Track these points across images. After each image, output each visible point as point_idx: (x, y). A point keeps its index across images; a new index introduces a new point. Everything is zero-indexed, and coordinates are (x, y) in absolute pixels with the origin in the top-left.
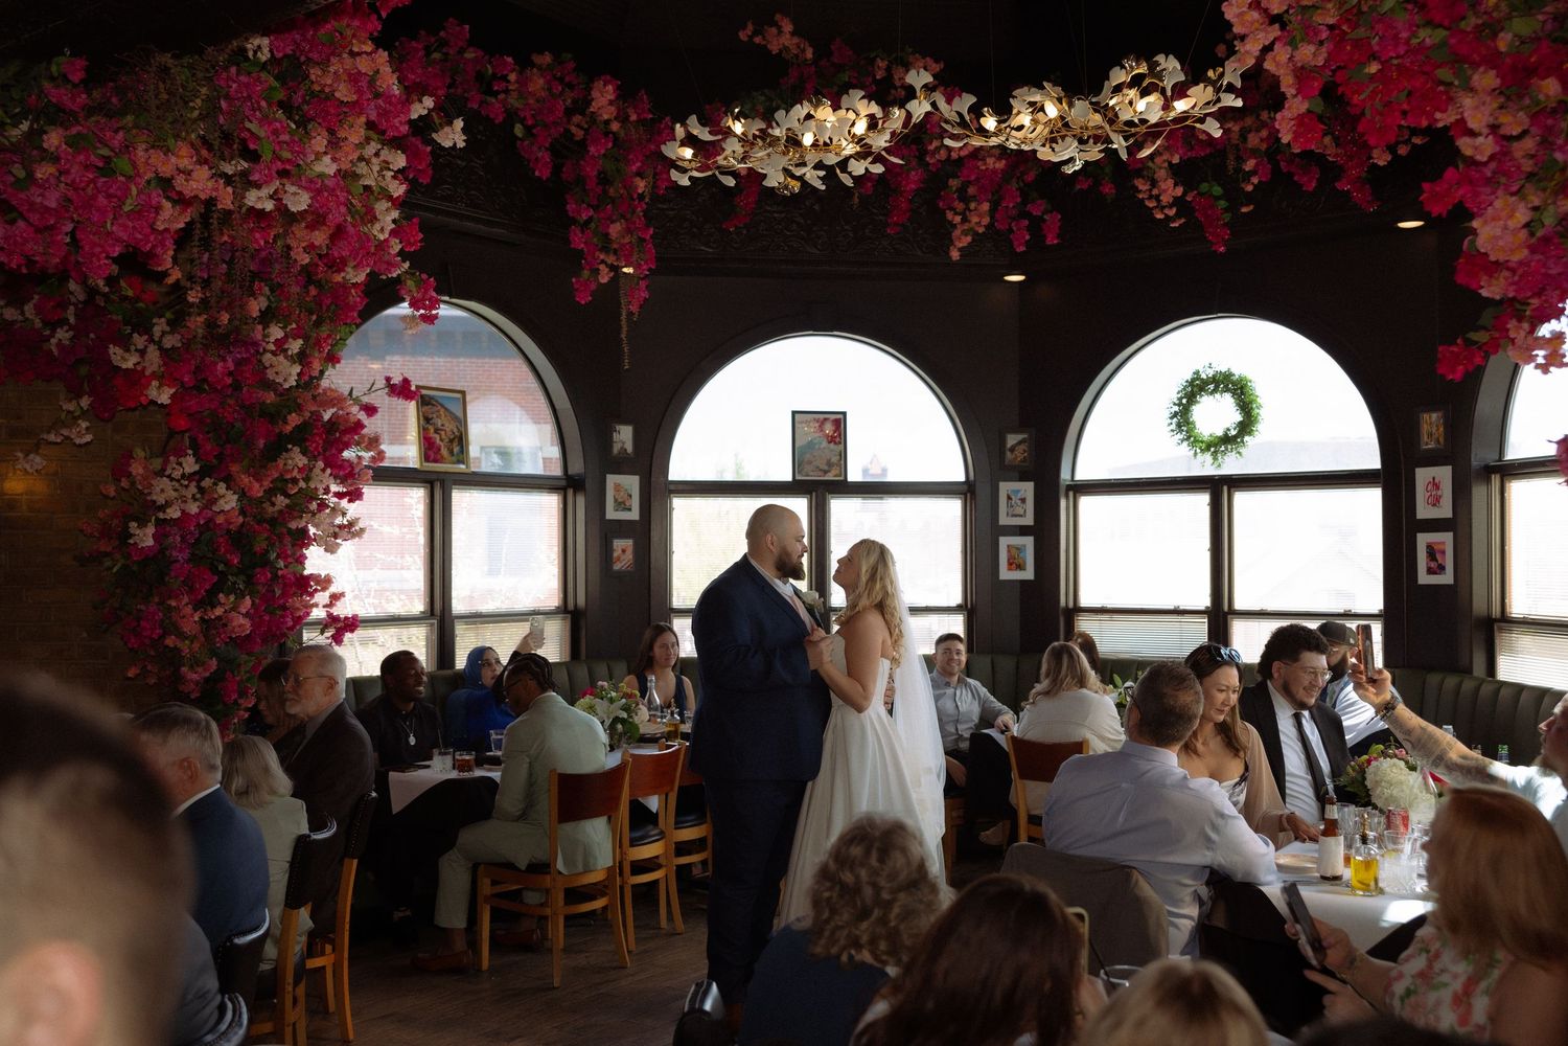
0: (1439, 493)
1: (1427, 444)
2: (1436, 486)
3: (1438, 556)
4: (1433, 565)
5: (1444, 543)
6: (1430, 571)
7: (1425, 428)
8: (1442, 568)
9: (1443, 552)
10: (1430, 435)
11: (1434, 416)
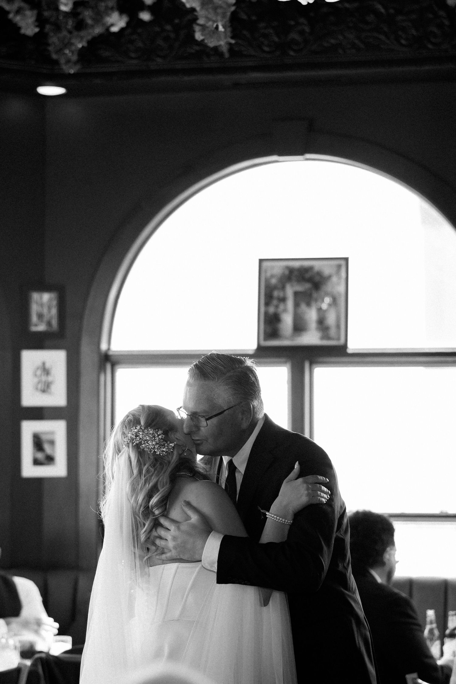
0: (50, 379)
1: (36, 325)
2: (46, 371)
3: (47, 447)
4: (40, 456)
5: (52, 433)
6: (36, 462)
7: (35, 308)
8: (50, 460)
9: (52, 443)
10: (40, 316)
11: (46, 297)
